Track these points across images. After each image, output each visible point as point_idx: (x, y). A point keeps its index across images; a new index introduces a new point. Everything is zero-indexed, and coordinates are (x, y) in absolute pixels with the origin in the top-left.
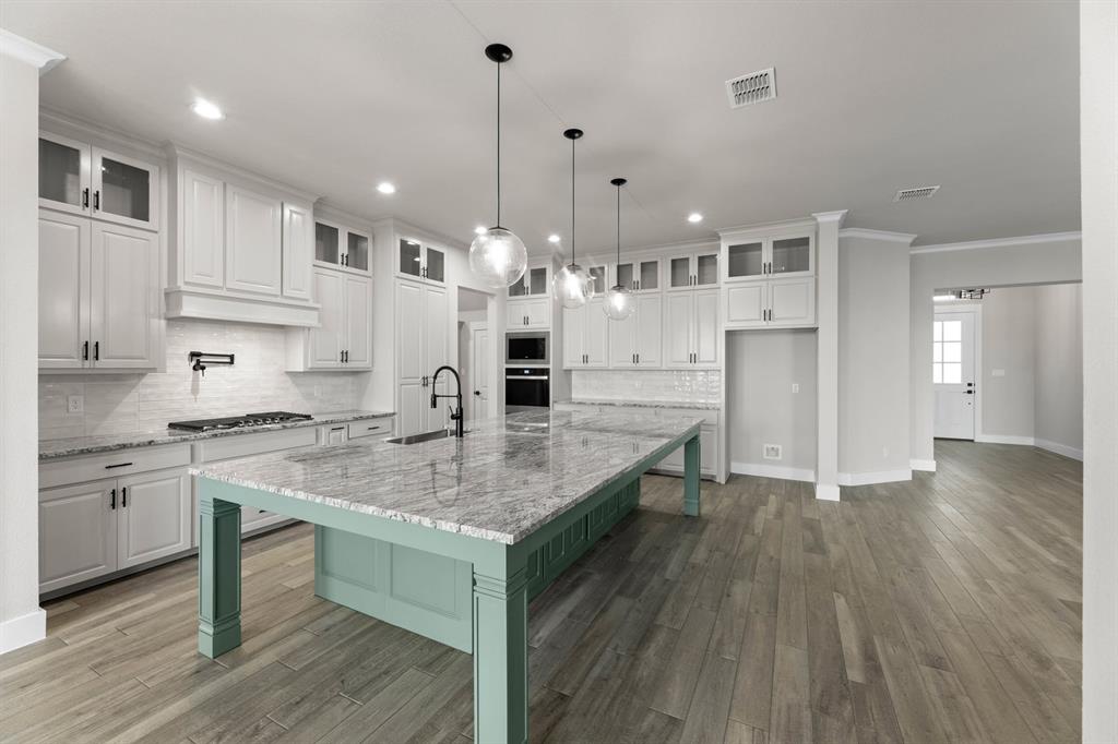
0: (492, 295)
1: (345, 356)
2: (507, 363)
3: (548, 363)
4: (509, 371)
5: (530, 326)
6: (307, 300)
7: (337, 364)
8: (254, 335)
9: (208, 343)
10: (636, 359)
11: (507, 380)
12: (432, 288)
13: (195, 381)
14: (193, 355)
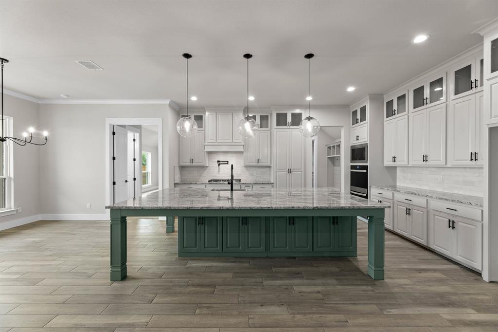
0: (342, 126)
1: (258, 161)
2: (351, 162)
3: (367, 162)
4: (352, 167)
5: (360, 141)
6: (241, 143)
7: (255, 164)
8: (234, 155)
9: (222, 158)
10: (425, 158)
11: (351, 172)
12: (293, 130)
13: (219, 169)
14: (218, 161)
